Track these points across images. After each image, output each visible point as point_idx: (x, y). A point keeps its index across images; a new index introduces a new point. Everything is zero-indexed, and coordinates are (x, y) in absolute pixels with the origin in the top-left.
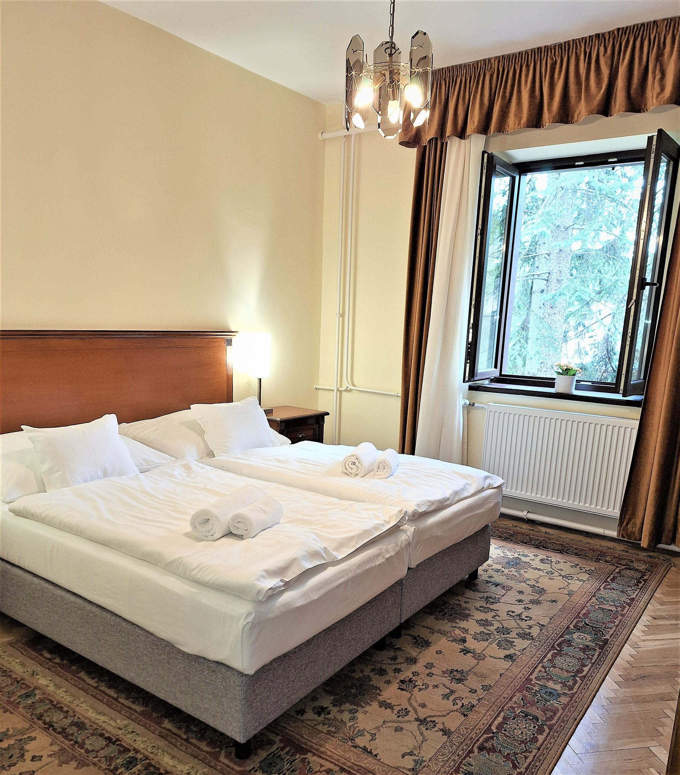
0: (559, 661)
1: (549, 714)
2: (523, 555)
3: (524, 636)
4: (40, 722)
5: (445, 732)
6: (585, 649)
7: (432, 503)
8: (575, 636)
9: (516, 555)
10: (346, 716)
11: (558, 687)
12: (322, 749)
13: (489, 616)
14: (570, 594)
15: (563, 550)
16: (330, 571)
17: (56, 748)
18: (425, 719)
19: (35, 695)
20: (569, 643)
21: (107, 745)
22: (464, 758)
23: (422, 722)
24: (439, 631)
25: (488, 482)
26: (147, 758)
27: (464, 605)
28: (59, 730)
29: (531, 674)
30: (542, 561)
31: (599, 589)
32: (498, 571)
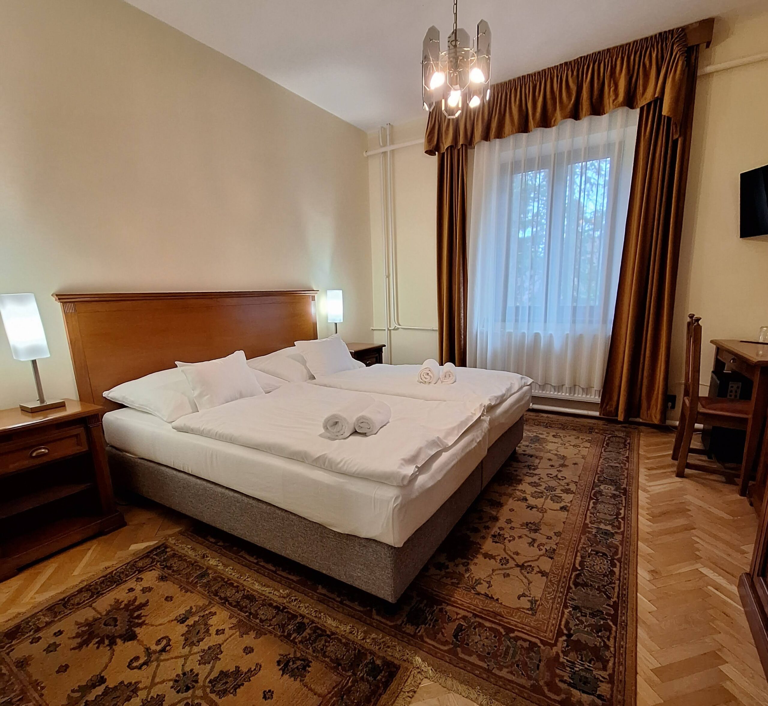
0: (599, 506)
1: (613, 550)
2: (540, 434)
3: (567, 491)
4: (217, 598)
5: (543, 573)
6: (614, 496)
7: (497, 398)
8: (602, 487)
9: (535, 434)
10: (461, 569)
11: (609, 528)
12: (453, 599)
13: (535, 479)
14: (584, 457)
15: (563, 427)
16: (445, 456)
17: (234, 621)
18: (523, 564)
19: (208, 574)
20: (600, 492)
21: (277, 614)
22: (567, 595)
23: (522, 567)
24: (505, 494)
25: (523, 381)
26: (313, 622)
27: (515, 473)
28: (234, 604)
29: (585, 519)
30: (553, 436)
31: (601, 453)
32: (527, 446)
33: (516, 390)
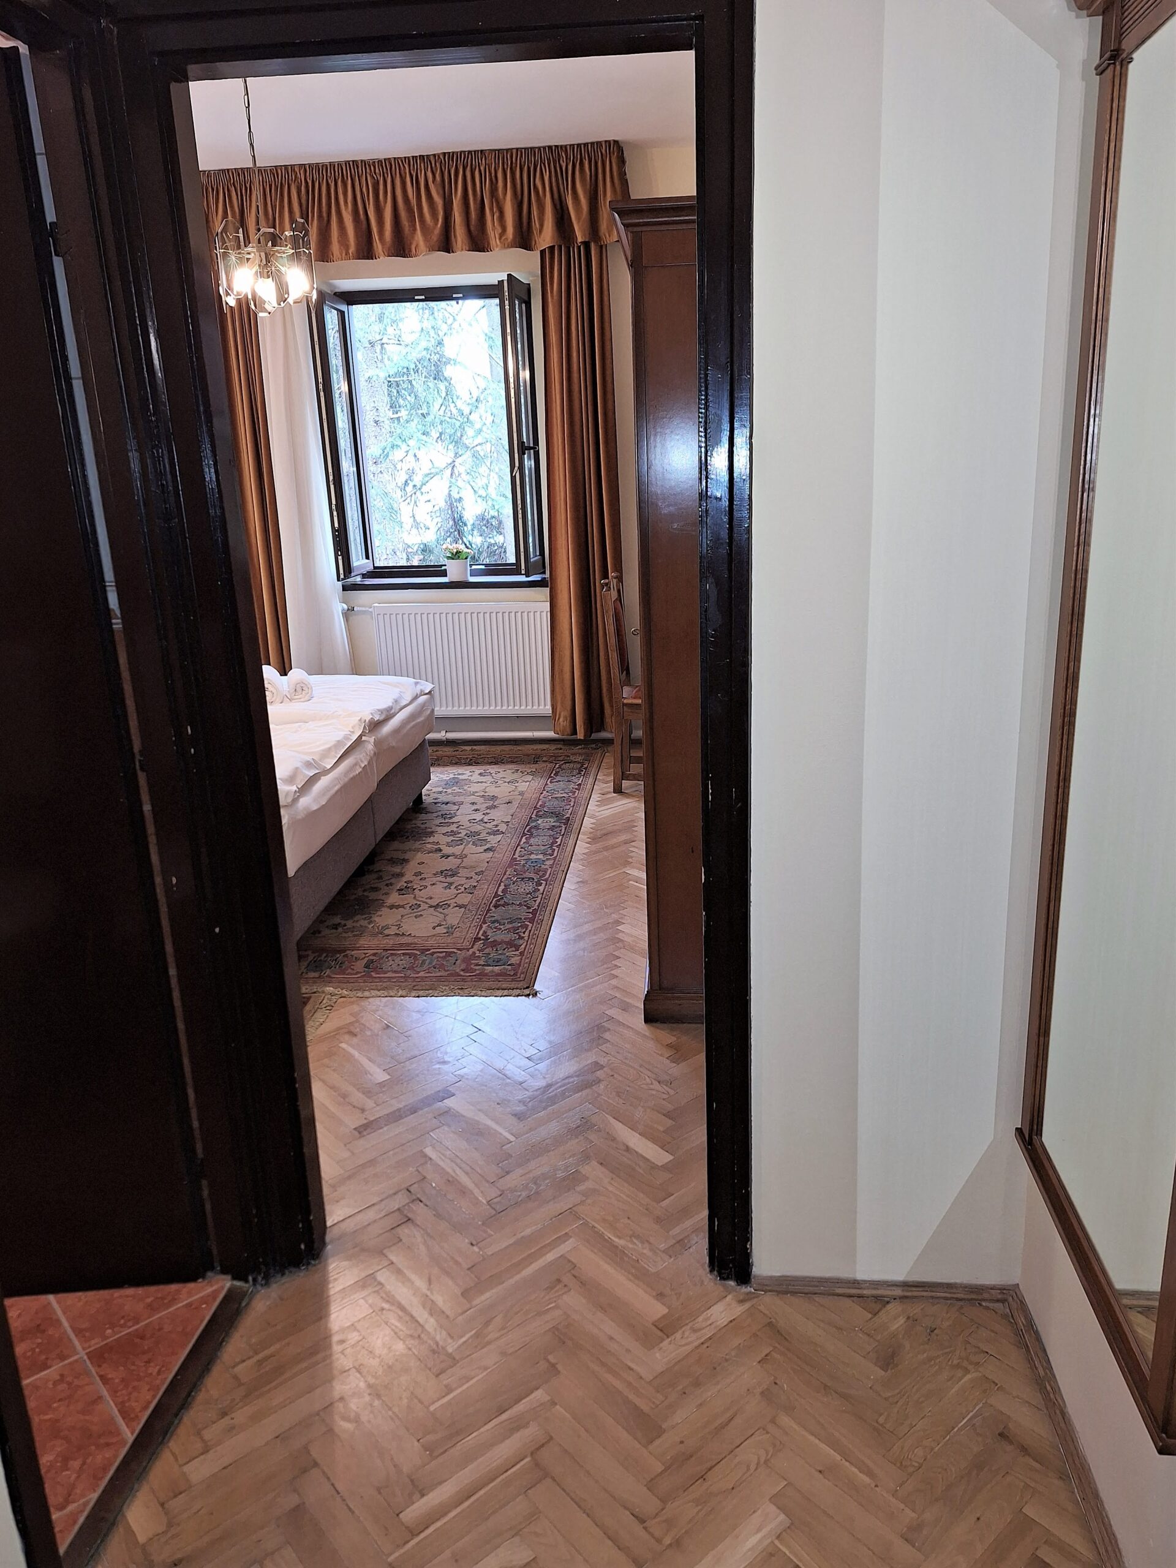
0: (532, 841)
2: (459, 774)
3: (496, 833)
5: (460, 906)
6: (552, 828)
7: (381, 711)
8: (539, 822)
10: (364, 923)
11: (541, 856)
13: (453, 828)
14: (522, 794)
15: (497, 761)
18: (437, 905)
20: (537, 827)
23: (436, 907)
24: (410, 850)
25: (419, 688)
27: (423, 826)
29: (514, 855)
30: (480, 774)
31: (546, 784)
33: (408, 702)
